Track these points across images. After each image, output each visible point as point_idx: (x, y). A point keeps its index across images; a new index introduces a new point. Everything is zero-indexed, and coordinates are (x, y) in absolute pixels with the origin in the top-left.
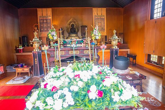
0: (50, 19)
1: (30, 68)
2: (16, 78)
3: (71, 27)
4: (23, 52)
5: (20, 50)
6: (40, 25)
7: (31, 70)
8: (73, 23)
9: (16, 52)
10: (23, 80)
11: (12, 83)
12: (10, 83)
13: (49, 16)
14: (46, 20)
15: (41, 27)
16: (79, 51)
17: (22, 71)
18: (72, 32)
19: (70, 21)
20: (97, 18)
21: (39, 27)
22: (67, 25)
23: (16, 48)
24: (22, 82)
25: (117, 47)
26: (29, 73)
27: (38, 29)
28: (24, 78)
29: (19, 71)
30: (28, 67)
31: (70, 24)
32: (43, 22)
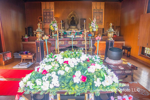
0: (53, 12)
1: (33, 55)
2: (21, 63)
3: (71, 20)
4: (29, 41)
5: (26, 39)
6: (44, 17)
7: (34, 57)
8: (73, 16)
9: (22, 41)
10: (27, 66)
11: (17, 68)
12: (16, 67)
13: (52, 9)
14: (49, 13)
15: (45, 19)
16: (77, 42)
17: (26, 57)
18: (72, 24)
19: (70, 14)
20: (95, 11)
21: (43, 19)
22: (67, 18)
23: (23, 37)
24: (26, 67)
25: (112, 39)
26: (33, 59)
27: (41, 21)
28: (28, 64)
29: (24, 57)
30: (31, 54)
31: (70, 17)
32: (47, 14)
